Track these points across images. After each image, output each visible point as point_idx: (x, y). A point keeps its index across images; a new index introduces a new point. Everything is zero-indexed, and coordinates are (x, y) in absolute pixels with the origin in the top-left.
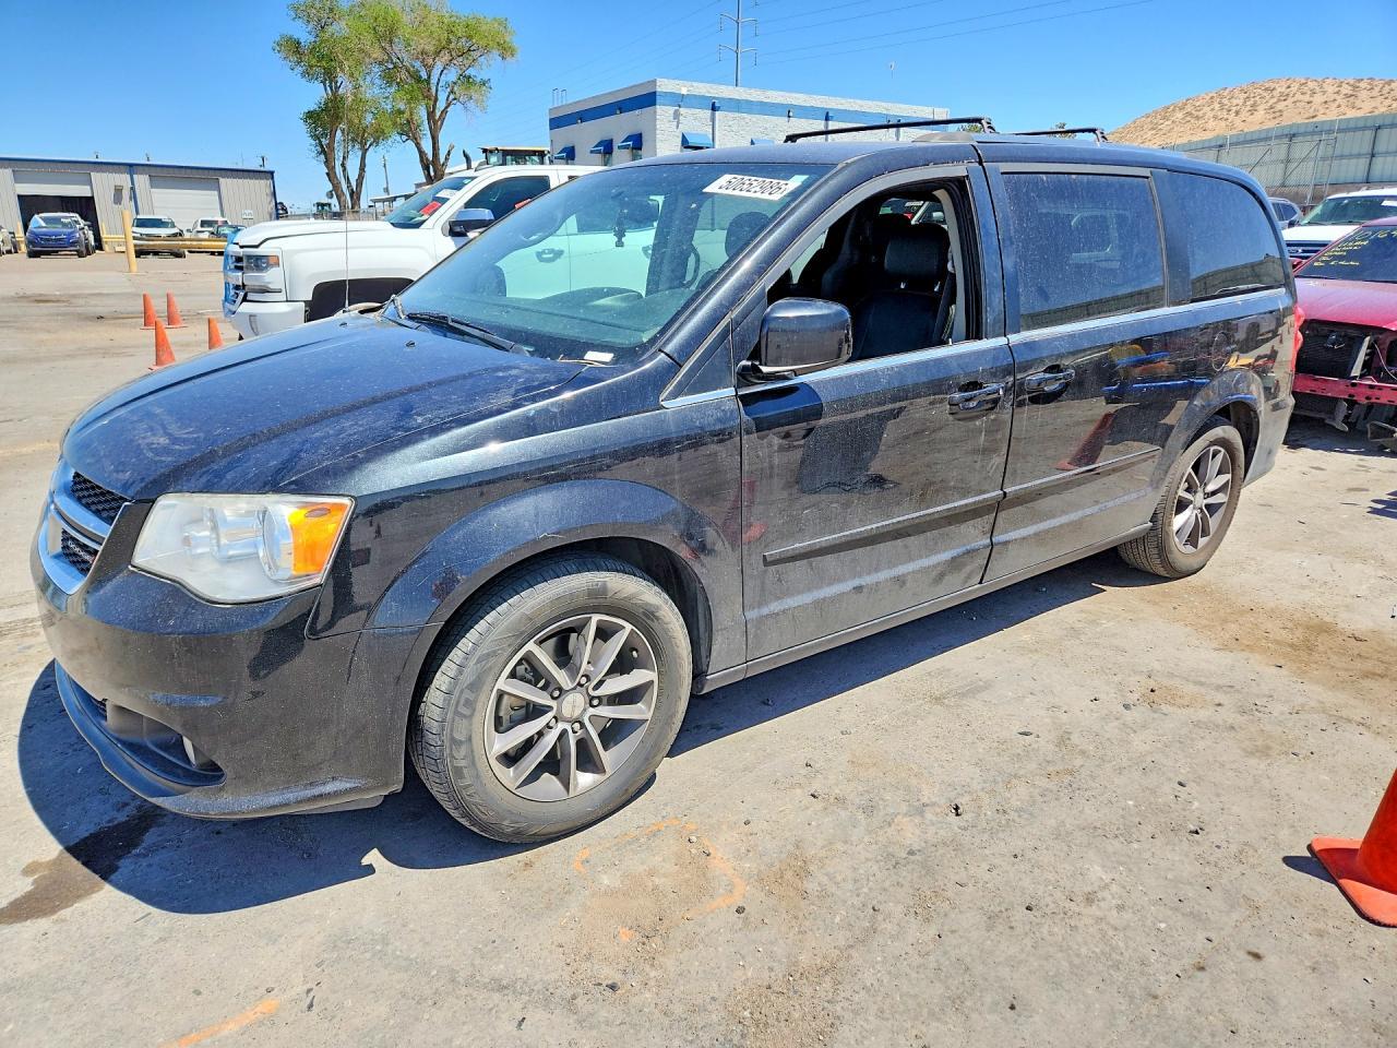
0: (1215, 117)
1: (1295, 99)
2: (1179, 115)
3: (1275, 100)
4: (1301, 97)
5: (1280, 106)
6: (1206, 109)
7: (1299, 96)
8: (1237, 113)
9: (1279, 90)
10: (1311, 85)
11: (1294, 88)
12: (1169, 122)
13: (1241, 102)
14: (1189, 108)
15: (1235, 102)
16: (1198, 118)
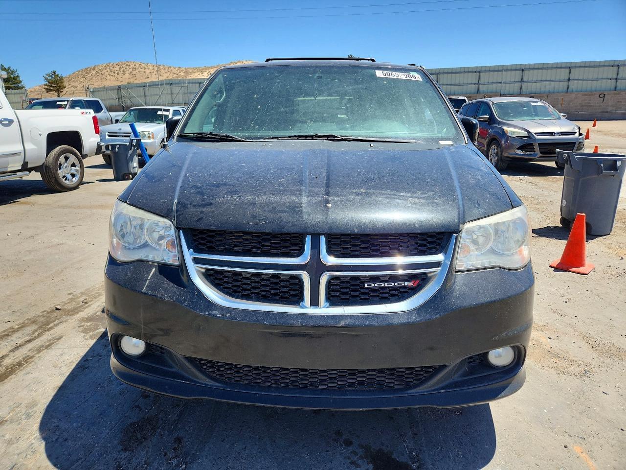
0: (110, 75)
1: (139, 70)
2: (94, 72)
3: (131, 70)
4: (141, 70)
5: (134, 72)
6: (104, 71)
7: (140, 69)
8: (118, 74)
9: (132, 66)
10: (143, 65)
11: (137, 66)
12: (90, 75)
13: (118, 69)
14: (97, 70)
15: (116, 69)
16: (102, 74)
